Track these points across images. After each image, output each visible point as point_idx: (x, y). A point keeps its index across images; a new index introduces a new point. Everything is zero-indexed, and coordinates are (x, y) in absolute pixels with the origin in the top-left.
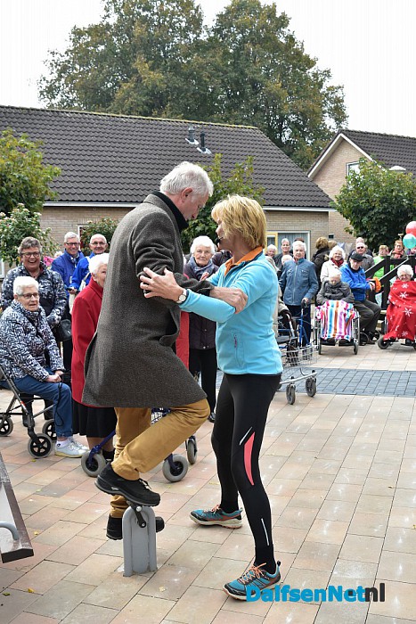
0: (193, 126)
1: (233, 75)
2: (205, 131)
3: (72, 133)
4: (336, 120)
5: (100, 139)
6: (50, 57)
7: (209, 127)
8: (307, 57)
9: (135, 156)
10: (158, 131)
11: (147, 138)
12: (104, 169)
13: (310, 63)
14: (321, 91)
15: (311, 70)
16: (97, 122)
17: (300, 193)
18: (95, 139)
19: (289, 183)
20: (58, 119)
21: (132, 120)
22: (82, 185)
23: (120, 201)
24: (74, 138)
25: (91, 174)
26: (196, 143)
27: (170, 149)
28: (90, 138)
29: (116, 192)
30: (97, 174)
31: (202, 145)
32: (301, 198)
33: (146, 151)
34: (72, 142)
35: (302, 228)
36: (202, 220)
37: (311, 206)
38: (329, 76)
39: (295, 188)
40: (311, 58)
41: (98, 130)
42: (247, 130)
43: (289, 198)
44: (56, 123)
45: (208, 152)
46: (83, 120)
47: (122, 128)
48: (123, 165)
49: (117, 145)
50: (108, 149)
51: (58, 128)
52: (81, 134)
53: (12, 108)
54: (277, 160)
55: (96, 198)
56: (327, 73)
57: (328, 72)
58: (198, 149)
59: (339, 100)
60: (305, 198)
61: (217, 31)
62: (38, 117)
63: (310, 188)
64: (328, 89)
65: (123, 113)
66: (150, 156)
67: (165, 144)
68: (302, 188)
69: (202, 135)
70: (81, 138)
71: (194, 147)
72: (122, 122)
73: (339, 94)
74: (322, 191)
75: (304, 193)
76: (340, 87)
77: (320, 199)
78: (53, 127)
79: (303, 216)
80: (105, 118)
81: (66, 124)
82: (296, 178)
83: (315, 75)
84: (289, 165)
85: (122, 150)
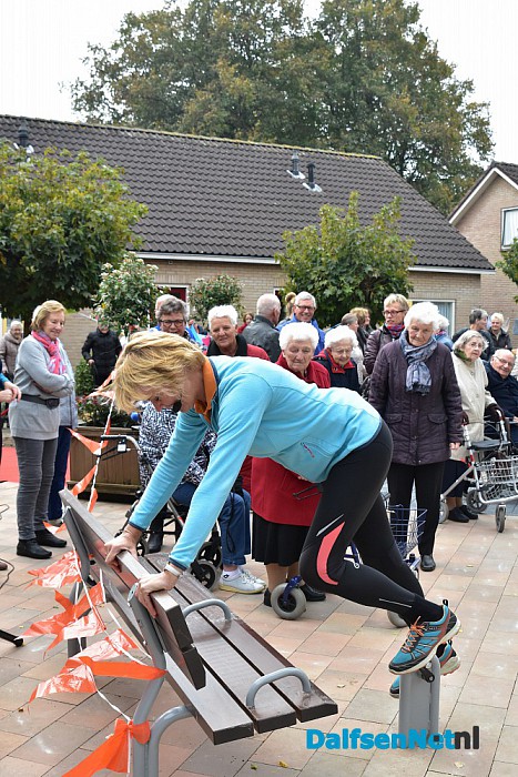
0: (297, 153)
1: (341, 85)
2: (312, 160)
3: (136, 159)
4: (479, 149)
5: (174, 168)
6: (91, 55)
7: (317, 155)
8: (443, 63)
9: (221, 192)
10: (250, 158)
11: (236, 169)
12: (182, 209)
13: (446, 71)
14: (459, 109)
15: (446, 81)
16: (169, 145)
17: (442, 248)
18: (167, 168)
19: (428, 233)
20: (117, 139)
21: (214, 144)
22: (154, 230)
23: (205, 253)
24: (140, 165)
25: (165, 215)
26: (302, 176)
27: (267, 183)
28: (160, 167)
29: (199, 240)
30: (172, 216)
31: (310, 179)
32: (444, 255)
33: (236, 187)
34: (138, 172)
35: (445, 295)
36: (333, 281)
37: (458, 266)
38: (470, 89)
39: (436, 240)
40: (448, 63)
41: (171, 155)
42: (368, 161)
43: (428, 254)
44: (115, 145)
45: (317, 189)
46: (151, 142)
47: (203, 154)
48: (207, 203)
49: (197, 176)
50: (185, 182)
51: (118, 151)
52: (149, 160)
53: (56, 123)
54: (410, 202)
55: (173, 248)
56: (469, 86)
57: (471, 83)
58: (305, 185)
59: (482, 123)
60: (449, 255)
61: (322, 25)
62: (91, 136)
63: (456, 242)
64: (468, 107)
65: (197, 133)
66: (242, 193)
67: (261, 177)
68: (446, 241)
69: (311, 167)
70: (149, 166)
71: (299, 182)
72: (202, 146)
73: (483, 114)
74: (472, 246)
75: (447, 248)
76: (484, 105)
77: (470, 256)
78: (112, 151)
79: (446, 280)
80: (179, 140)
81: (128, 146)
82: (436, 228)
83: (453, 88)
84: (426, 209)
85: (204, 184)
